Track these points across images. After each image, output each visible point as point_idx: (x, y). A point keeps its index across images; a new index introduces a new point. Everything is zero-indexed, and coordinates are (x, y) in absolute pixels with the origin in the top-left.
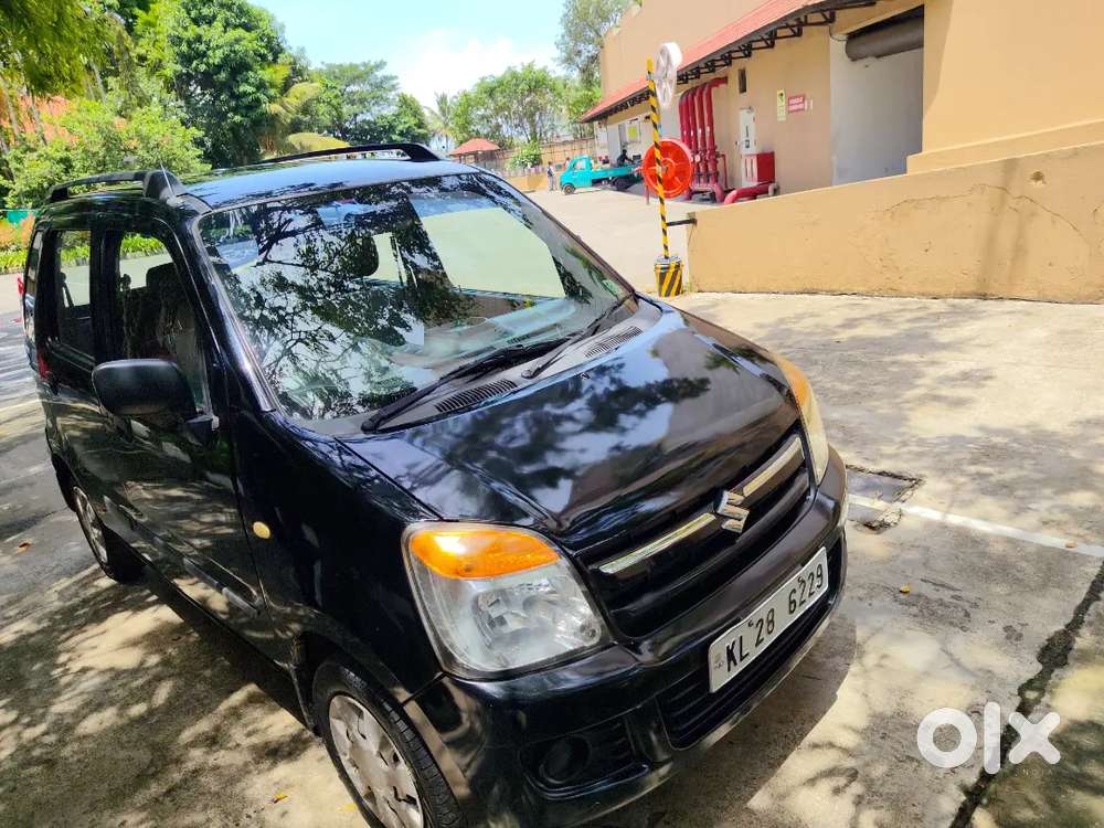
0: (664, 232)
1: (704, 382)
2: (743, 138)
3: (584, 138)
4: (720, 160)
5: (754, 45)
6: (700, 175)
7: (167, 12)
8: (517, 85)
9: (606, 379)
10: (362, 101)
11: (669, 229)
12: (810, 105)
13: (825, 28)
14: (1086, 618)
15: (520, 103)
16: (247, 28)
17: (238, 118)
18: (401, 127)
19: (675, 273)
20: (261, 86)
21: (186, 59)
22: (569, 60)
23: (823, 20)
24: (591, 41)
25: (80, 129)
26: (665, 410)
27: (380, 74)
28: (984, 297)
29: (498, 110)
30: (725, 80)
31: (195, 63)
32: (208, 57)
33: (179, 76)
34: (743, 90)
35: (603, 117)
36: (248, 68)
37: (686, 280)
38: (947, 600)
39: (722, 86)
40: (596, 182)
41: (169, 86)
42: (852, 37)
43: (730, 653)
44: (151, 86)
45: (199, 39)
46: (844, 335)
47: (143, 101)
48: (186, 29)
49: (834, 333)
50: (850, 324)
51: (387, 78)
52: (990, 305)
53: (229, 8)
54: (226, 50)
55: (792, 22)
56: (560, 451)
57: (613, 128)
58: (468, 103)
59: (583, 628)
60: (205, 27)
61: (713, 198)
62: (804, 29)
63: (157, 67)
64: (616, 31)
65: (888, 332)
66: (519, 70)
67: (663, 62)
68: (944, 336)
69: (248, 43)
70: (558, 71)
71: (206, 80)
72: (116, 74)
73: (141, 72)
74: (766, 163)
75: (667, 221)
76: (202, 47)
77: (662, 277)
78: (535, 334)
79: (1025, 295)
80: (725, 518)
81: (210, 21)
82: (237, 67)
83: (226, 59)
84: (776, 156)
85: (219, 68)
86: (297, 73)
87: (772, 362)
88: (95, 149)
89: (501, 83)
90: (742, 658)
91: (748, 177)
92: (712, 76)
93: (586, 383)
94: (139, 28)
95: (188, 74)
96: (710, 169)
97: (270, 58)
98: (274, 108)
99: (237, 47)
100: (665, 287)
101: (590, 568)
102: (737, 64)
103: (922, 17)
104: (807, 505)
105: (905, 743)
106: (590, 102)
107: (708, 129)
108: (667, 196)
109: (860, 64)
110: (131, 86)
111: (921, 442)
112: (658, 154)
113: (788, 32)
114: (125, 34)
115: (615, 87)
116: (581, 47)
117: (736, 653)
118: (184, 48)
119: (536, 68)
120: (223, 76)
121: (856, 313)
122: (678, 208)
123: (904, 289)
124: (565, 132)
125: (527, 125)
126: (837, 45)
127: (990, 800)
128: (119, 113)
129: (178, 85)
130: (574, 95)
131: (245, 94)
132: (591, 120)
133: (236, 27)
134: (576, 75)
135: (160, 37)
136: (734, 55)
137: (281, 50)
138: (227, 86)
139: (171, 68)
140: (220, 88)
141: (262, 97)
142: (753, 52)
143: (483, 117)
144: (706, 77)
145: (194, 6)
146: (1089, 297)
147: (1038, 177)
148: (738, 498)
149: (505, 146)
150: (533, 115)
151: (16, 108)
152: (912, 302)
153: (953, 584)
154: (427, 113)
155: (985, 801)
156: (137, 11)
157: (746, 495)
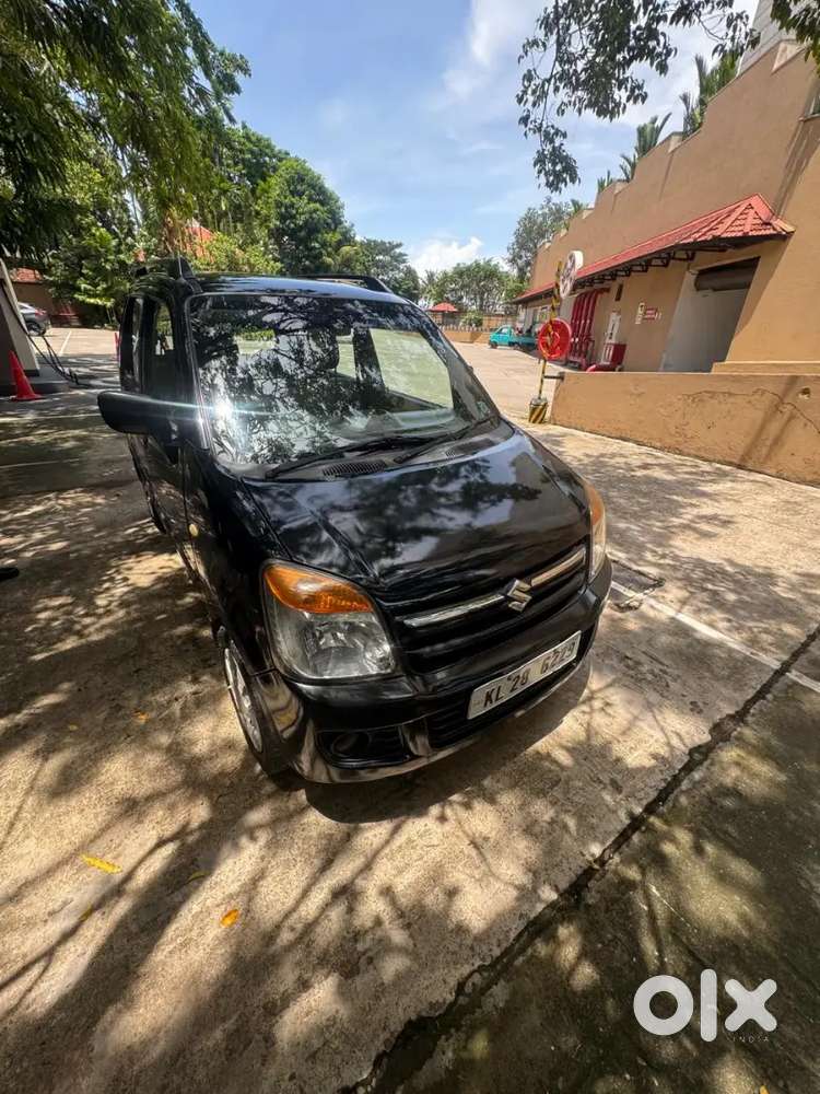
0: (542, 381)
1: (537, 492)
2: (609, 332)
3: (511, 314)
4: (591, 344)
5: (635, 268)
6: (576, 352)
7: (276, 184)
8: (478, 272)
9: (477, 475)
10: (384, 266)
11: (545, 380)
12: (658, 316)
13: (686, 263)
14: (752, 711)
15: (478, 285)
16: (322, 204)
17: (307, 263)
18: (405, 287)
19: (542, 409)
20: (324, 245)
21: (282, 218)
22: (513, 261)
23: (685, 257)
24: (529, 250)
25: (216, 253)
26: (508, 504)
27: (398, 251)
28: (740, 467)
29: (462, 288)
30: (608, 290)
31: (288, 222)
32: (297, 219)
33: (278, 229)
34: (618, 299)
35: (526, 303)
36: (318, 232)
37: (548, 415)
38: (656, 671)
39: (605, 294)
40: (511, 344)
41: (271, 234)
42: (702, 273)
43: (489, 697)
44: (261, 233)
45: (292, 205)
46: (639, 473)
47: (255, 241)
48: (286, 198)
49: (633, 471)
50: (645, 466)
51: (401, 255)
52: (742, 474)
53: (313, 188)
54: (307, 216)
55: (663, 255)
56: (434, 515)
57: (530, 311)
58: (446, 278)
59: (381, 660)
60: (297, 198)
61: (580, 368)
62: (672, 261)
63: (267, 219)
64: (547, 245)
65: (669, 477)
66: (482, 263)
67: (569, 265)
68: (708, 488)
69: (321, 213)
70: (505, 267)
71: (293, 234)
72: (241, 221)
73: (256, 223)
74: (619, 351)
75: (546, 374)
76: (294, 212)
77: (533, 411)
78: (416, 430)
79: (768, 472)
80: (511, 599)
81: (301, 195)
82: (312, 229)
83: (306, 222)
84: (628, 348)
85: (301, 228)
86: (347, 239)
87: (582, 487)
88: (223, 267)
89: (468, 269)
90: (497, 699)
91: (605, 356)
92: (600, 286)
93: (463, 471)
94: (258, 192)
95: (283, 229)
96: (583, 349)
97: (333, 227)
98: (329, 260)
99: (314, 215)
100: (534, 417)
101: (397, 618)
102: (619, 280)
103: (755, 266)
104: (577, 598)
105: (599, 768)
106: (520, 291)
107: (588, 321)
108: (550, 360)
109: (701, 293)
110: (248, 230)
111: (676, 558)
112: (550, 329)
113: (659, 262)
114: (250, 194)
115: (539, 284)
116: (523, 253)
117: (494, 696)
118: (283, 210)
119: (493, 263)
120: (303, 234)
121: (650, 461)
122: (554, 369)
123: (686, 450)
124: (501, 308)
125: (478, 300)
126: (690, 278)
127: (648, 828)
128: (240, 247)
129: (276, 235)
130: (511, 285)
131: (314, 248)
132: (517, 303)
133: (316, 202)
134: (515, 272)
135: (270, 200)
136: (619, 273)
137: (341, 223)
138: (304, 242)
139: (275, 223)
140: (300, 241)
141: (324, 252)
142: (633, 274)
143: (453, 290)
144: (597, 286)
145: (293, 183)
146: (810, 482)
147: (806, 392)
148: (527, 587)
149: (462, 311)
150: (483, 293)
151: (183, 233)
152: (689, 460)
153: (663, 660)
154: (420, 282)
155: (643, 828)
156: (259, 181)
157: (533, 585)
